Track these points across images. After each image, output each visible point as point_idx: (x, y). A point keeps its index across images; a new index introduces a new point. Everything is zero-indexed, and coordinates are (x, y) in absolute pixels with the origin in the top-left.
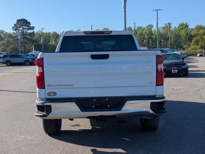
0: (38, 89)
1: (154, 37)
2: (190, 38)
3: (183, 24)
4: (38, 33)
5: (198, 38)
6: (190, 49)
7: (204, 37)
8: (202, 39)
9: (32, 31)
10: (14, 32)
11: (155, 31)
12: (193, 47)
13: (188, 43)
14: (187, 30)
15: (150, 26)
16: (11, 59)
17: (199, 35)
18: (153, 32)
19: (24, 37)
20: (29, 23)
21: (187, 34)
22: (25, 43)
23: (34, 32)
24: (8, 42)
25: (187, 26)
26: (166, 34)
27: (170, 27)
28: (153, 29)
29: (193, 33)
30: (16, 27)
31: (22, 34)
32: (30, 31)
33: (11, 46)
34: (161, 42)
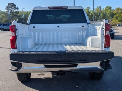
0: (11, 49)
1: (91, 14)
2: (112, 15)
3: (108, 7)
4: (20, 12)
5: (118, 15)
6: (112, 22)
7: (121, 14)
8: (120, 16)
9: (17, 10)
10: (7, 11)
11: (91, 11)
12: (114, 20)
13: (111, 18)
14: (110, 11)
15: (89, 8)
16: (3, 27)
17: (118, 13)
18: (90, 12)
19: (13, 14)
20: (15, 6)
21: (111, 13)
22: (13, 17)
23: (18, 11)
24: (3, 17)
25: (110, 8)
26: (97, 13)
27: (100, 8)
28: (90, 10)
29: (114, 12)
30: (7, 8)
31: (11, 12)
32: (16, 10)
33: (5, 19)
34: (94, 17)
